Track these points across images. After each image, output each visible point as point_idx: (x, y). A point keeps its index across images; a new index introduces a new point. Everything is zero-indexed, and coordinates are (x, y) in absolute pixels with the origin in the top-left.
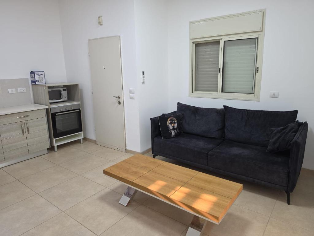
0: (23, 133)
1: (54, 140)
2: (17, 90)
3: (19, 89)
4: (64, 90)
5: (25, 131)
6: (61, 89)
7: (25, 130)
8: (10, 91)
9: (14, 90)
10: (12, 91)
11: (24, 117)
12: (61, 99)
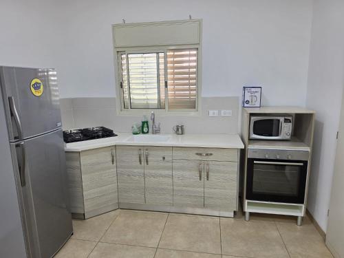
0: (200, 177)
1: (246, 201)
2: (220, 113)
3: (222, 112)
4: (286, 121)
5: (204, 175)
6: (282, 119)
7: (204, 173)
8: (211, 113)
9: (216, 112)
10: (214, 113)
11: (207, 155)
12: (278, 135)
